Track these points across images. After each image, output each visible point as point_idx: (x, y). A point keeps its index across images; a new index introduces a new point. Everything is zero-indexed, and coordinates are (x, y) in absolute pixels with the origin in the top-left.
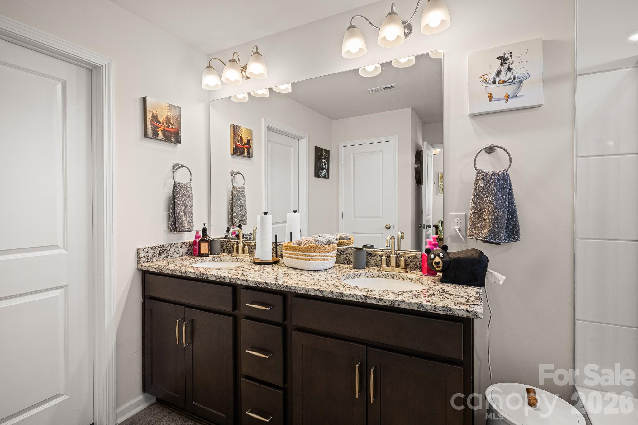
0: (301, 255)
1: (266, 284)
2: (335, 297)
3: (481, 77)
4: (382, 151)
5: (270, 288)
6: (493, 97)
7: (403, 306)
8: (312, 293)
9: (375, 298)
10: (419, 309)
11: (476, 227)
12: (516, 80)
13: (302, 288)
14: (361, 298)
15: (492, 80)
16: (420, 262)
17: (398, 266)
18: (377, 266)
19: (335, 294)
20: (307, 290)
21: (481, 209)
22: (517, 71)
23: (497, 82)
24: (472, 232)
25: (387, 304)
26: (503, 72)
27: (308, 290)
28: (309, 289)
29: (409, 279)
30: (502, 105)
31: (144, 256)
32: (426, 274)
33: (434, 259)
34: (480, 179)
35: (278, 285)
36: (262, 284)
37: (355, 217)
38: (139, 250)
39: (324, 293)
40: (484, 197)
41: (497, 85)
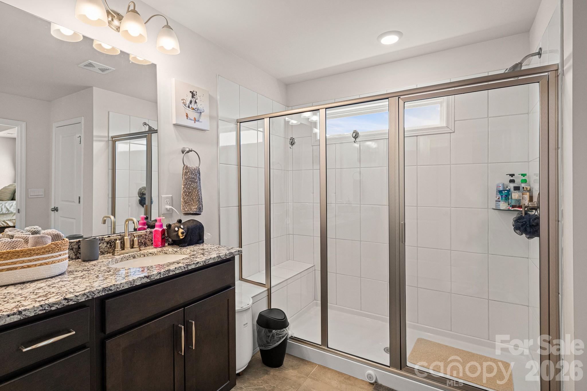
1: (66, 301)
2: (162, 276)
3: (182, 100)
5: (73, 303)
6: (189, 117)
7: (211, 261)
8: (138, 283)
9: (194, 263)
10: (219, 260)
12: (199, 111)
13: (126, 283)
14: (184, 268)
15: (188, 105)
19: (162, 274)
20: (132, 282)
21: (190, 192)
23: (190, 108)
25: (202, 264)
26: (193, 103)
27: (134, 282)
28: (134, 280)
30: (191, 123)
33: (178, 231)
34: (188, 172)
35: (88, 294)
36: (56, 304)
39: (152, 278)
40: (191, 184)
41: (190, 109)
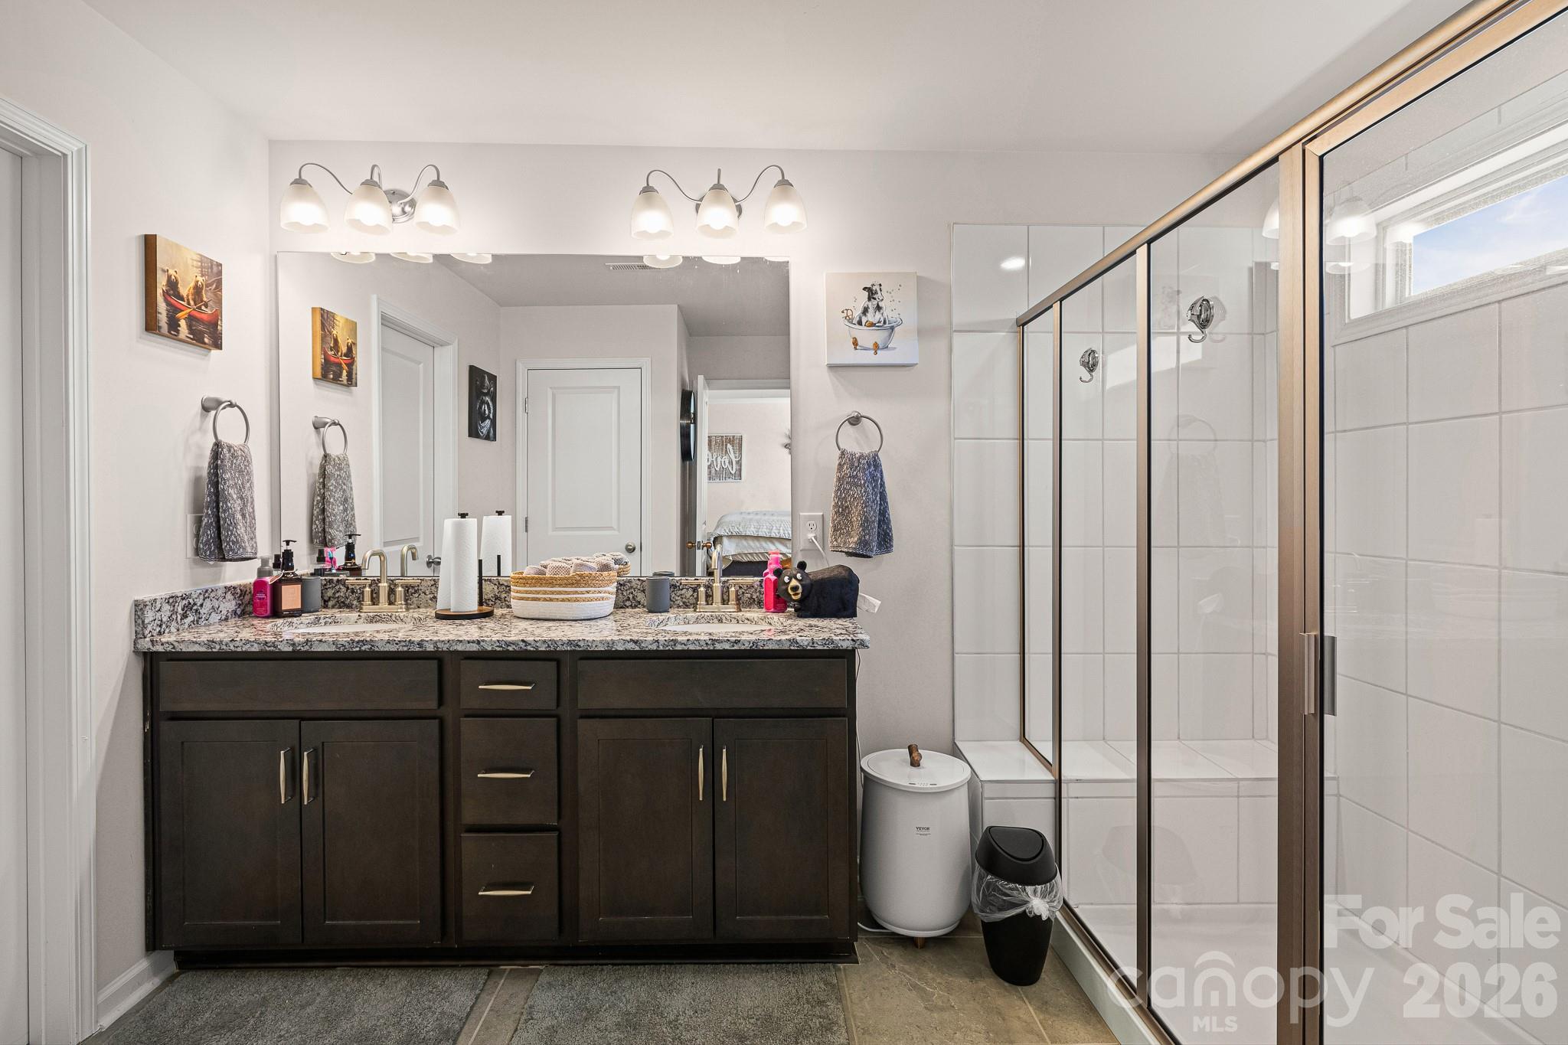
0: (560, 593)
1: (524, 644)
2: (661, 648)
3: (843, 312)
4: (619, 388)
5: (532, 649)
6: (859, 344)
7: (770, 646)
8: (620, 648)
9: (728, 640)
10: (792, 648)
11: (840, 534)
12: (887, 325)
13: (601, 642)
14: (707, 644)
15: (858, 319)
16: (758, 594)
17: (725, 601)
18: (687, 606)
19: (661, 643)
20: (611, 643)
21: (847, 507)
22: (889, 313)
23: (863, 324)
24: (836, 540)
25: (747, 646)
26: (871, 310)
27: (613, 643)
28: (613, 642)
29: (748, 619)
30: (869, 358)
31: (153, 619)
32: (772, 610)
33: (789, 583)
34: (844, 464)
35: (550, 643)
36: (513, 644)
37: (556, 529)
38: (139, 608)
39: (643, 645)
40: (850, 489)
41: (863, 327)
